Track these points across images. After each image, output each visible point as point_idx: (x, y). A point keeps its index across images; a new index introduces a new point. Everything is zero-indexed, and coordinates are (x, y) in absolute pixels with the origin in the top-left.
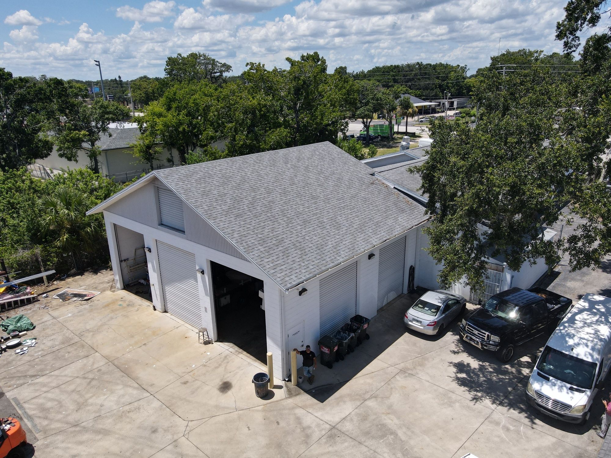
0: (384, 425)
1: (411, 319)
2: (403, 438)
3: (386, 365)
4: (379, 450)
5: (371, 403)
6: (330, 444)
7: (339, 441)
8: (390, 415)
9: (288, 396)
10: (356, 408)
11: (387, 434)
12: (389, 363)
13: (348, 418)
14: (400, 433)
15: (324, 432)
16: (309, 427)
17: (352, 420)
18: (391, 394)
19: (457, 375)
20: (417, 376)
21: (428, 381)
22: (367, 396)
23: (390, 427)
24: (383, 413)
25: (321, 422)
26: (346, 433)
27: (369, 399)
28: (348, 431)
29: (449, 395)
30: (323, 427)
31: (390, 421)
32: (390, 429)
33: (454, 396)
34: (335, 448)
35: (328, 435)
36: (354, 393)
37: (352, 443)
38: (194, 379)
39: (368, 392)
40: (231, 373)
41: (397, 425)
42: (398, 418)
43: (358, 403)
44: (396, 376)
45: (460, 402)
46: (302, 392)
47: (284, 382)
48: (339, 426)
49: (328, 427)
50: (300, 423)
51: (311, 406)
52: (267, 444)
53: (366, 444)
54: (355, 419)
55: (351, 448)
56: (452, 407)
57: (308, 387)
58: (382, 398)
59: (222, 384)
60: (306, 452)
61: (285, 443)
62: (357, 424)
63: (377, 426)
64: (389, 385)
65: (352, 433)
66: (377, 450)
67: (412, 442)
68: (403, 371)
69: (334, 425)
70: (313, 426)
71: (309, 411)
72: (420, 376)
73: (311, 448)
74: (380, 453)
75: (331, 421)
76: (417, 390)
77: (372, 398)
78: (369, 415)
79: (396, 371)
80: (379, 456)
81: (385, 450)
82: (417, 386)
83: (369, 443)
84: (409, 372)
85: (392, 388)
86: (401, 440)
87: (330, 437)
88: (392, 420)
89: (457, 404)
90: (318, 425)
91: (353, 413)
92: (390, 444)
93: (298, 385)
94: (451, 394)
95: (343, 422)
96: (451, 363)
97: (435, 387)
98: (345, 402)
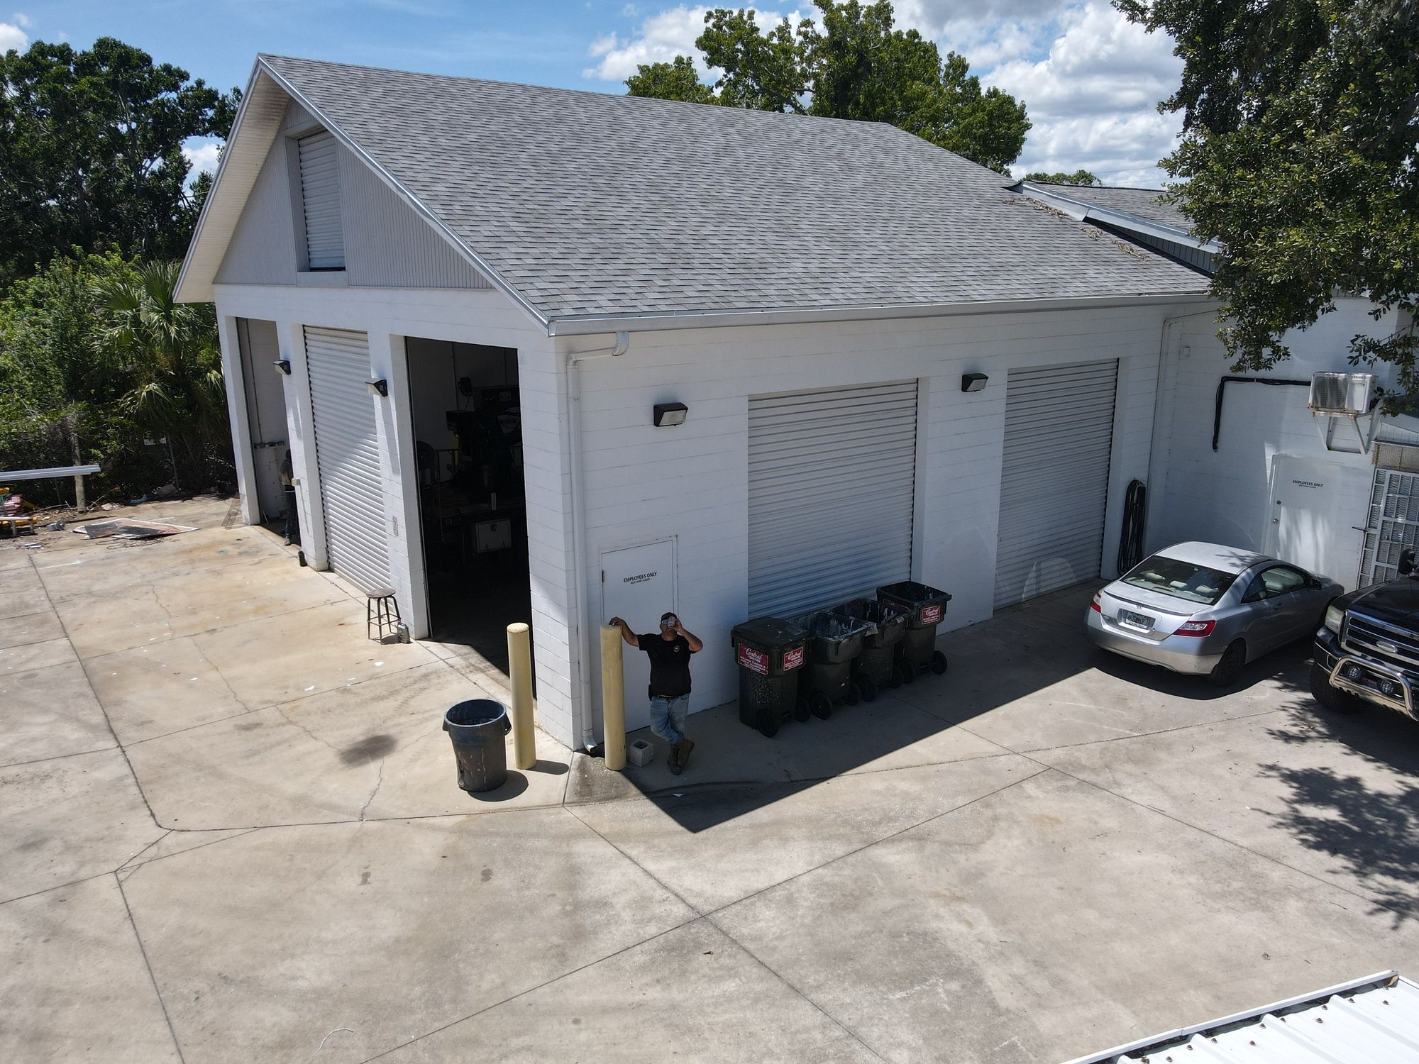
0: (928, 939)
1: (1114, 614)
2: (1006, 999)
3: (993, 749)
4: (873, 1033)
5: (895, 857)
6: (659, 975)
7: (706, 970)
8: (965, 906)
9: (576, 799)
10: (824, 865)
11: (930, 974)
12: (1006, 745)
13: (779, 894)
14: (995, 979)
15: (652, 929)
16: (602, 904)
17: (790, 901)
18: (990, 834)
19: (1296, 811)
20: (1116, 791)
21: (1162, 812)
22: (883, 832)
23: (951, 946)
24: (937, 895)
25: (660, 893)
26: (747, 945)
27: (891, 840)
28: (757, 938)
29: (1255, 869)
30: (658, 910)
31: (957, 928)
32: (949, 955)
33: (1277, 875)
34: (676, 994)
35: (667, 941)
36: (832, 816)
37: (758, 987)
38: (284, 720)
39: (891, 819)
40: (414, 717)
41: (987, 944)
42: (1001, 921)
43: (839, 850)
44: (1024, 784)
45: (1306, 895)
46: (633, 790)
47: (578, 755)
48: (726, 919)
49: (680, 911)
50: (572, 887)
51: (646, 838)
52: (397, 941)
53: (821, 997)
54: (807, 899)
55: (745, 1002)
56: (1266, 909)
57: (662, 778)
58: (947, 843)
59: (363, 742)
60: (540, 991)
61: (472, 947)
62: (808, 921)
63: (895, 935)
64: (988, 805)
65: (774, 949)
66: (863, 1031)
67: (1046, 1023)
68: (1059, 773)
69: (707, 908)
70: (620, 902)
71: (628, 852)
72: (1127, 791)
73: (569, 979)
74: (877, 1044)
75: (699, 895)
76: (1106, 835)
77: (901, 840)
78: (871, 894)
79: (1030, 768)
80: (868, 1056)
81: (904, 1034)
82: (1109, 823)
83: (836, 995)
84: (1081, 776)
85: (996, 819)
86: (993, 1004)
87: (673, 949)
88: (969, 924)
89: (1293, 906)
90: (642, 903)
91: (805, 879)
92: (936, 1013)
93: (628, 770)
94: (1262, 866)
95: (753, 904)
96: (1272, 768)
97: (1191, 835)
98: (785, 840)
